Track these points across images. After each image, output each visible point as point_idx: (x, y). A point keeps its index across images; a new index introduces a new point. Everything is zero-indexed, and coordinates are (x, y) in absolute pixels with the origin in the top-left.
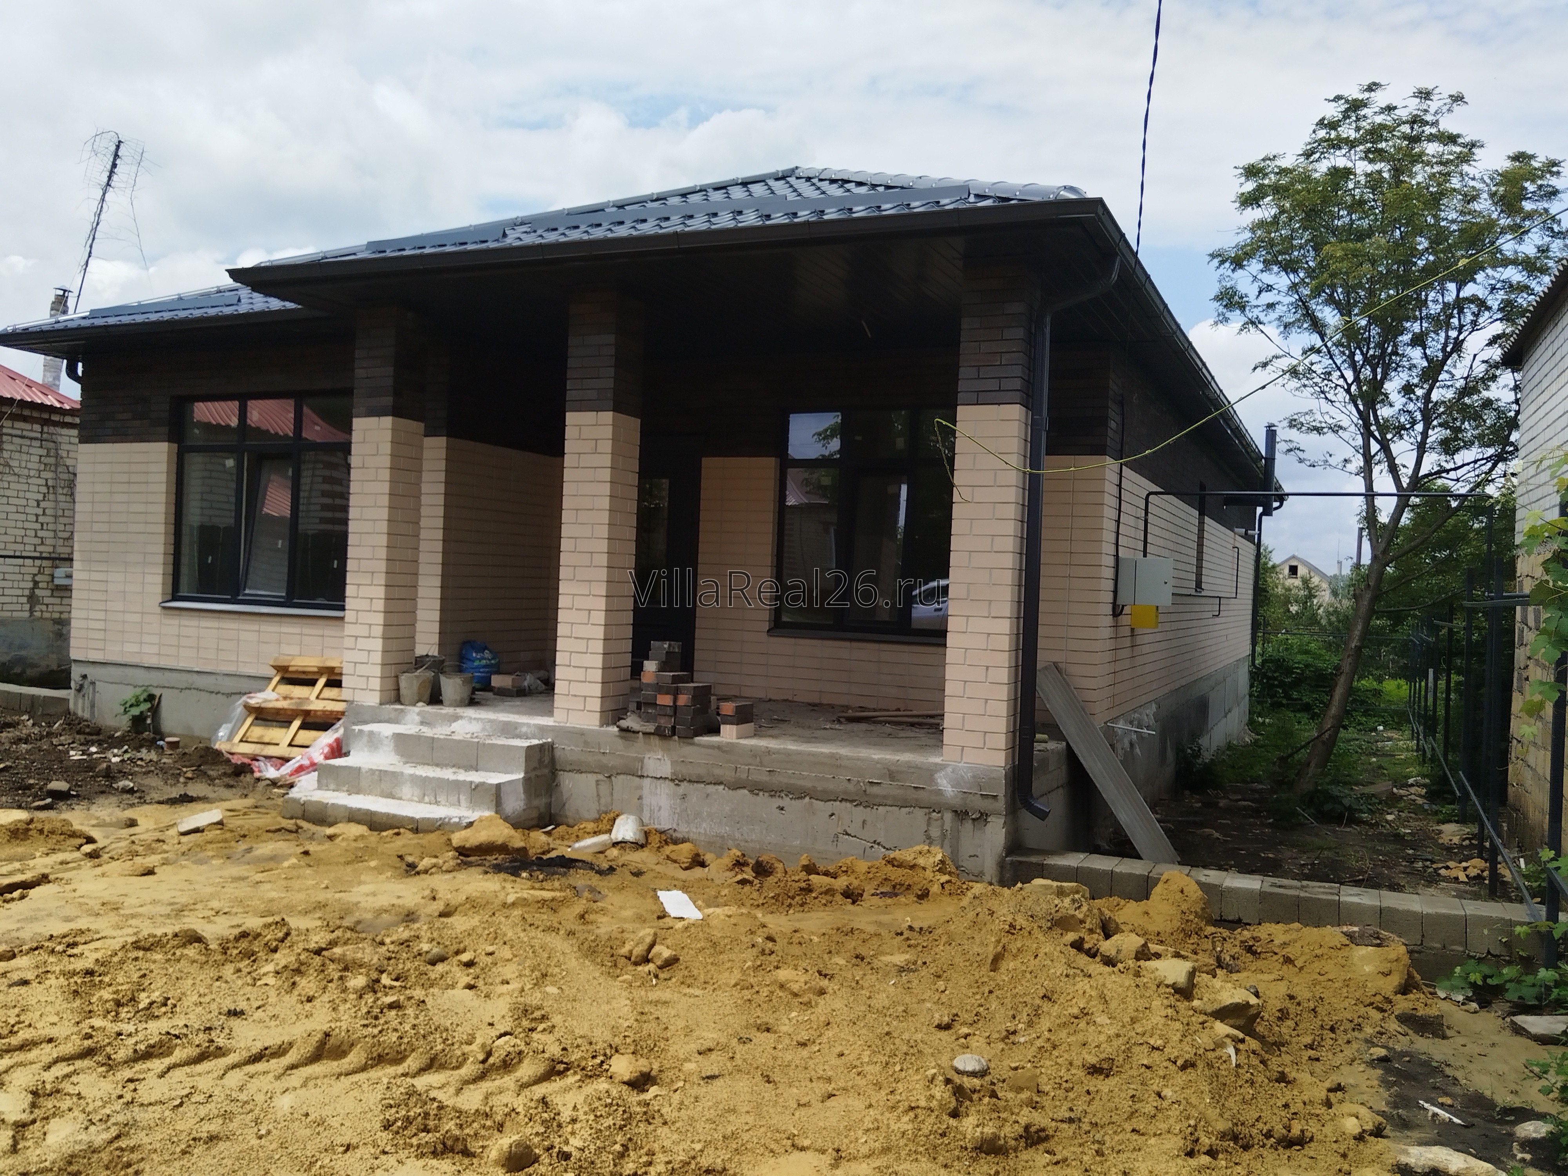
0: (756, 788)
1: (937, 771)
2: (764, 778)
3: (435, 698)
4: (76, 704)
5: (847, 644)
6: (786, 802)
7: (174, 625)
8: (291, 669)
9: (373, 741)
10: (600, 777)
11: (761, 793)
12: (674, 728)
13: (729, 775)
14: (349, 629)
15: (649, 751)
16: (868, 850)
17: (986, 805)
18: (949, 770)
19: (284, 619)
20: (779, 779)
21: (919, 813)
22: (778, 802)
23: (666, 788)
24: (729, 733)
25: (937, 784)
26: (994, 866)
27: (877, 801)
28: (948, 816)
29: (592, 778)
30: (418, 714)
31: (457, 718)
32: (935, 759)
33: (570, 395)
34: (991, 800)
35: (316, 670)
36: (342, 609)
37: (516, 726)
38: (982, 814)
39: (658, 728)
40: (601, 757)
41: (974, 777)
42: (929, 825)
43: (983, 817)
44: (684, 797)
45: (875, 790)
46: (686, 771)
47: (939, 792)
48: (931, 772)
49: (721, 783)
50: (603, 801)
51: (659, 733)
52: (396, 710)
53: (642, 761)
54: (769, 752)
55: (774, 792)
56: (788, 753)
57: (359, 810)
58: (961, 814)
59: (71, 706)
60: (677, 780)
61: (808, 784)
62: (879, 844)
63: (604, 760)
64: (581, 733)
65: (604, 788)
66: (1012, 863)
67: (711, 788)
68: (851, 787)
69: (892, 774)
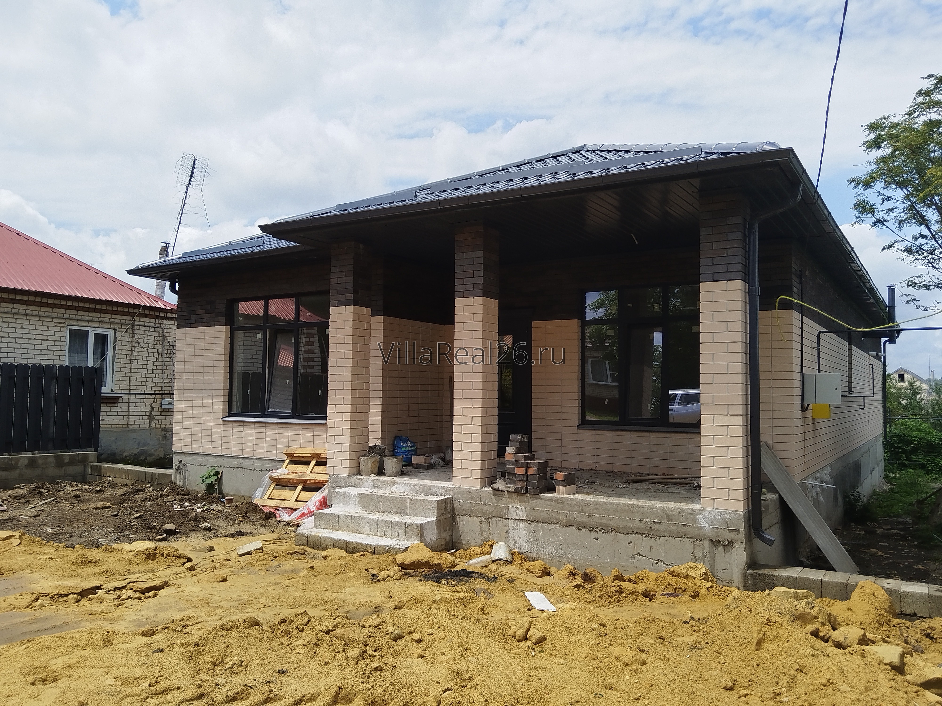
0: (580, 526)
1: (698, 514)
2: (585, 519)
3: (381, 472)
4: (176, 477)
5: (629, 433)
6: (600, 534)
7: (229, 430)
8: (295, 455)
9: (346, 499)
10: (482, 519)
11: (583, 529)
12: (526, 488)
13: (562, 518)
14: (330, 431)
15: (512, 503)
16: (654, 565)
17: (732, 536)
18: (706, 513)
19: (291, 426)
20: (595, 521)
21: (687, 541)
22: (594, 535)
23: (523, 526)
24: (561, 492)
25: (698, 523)
26: (740, 576)
27: (659, 534)
28: (707, 543)
29: (477, 519)
30: (372, 481)
31: (395, 483)
32: (698, 507)
33: (457, 288)
34: (736, 533)
35: (310, 455)
36: (325, 419)
37: (430, 488)
38: (729, 542)
39: (517, 488)
40: (482, 507)
41: (723, 518)
42: (694, 549)
43: (730, 544)
44: (534, 531)
45: (657, 526)
46: (535, 515)
47: (700, 528)
48: (694, 514)
49: (558, 523)
50: (484, 534)
51: (517, 492)
52: (359, 479)
53: (507, 509)
54: (587, 503)
55: (592, 529)
56: (600, 504)
57: (340, 540)
58: (715, 543)
59: (173, 479)
60: (530, 521)
61: (614, 523)
62: (661, 561)
63: (484, 508)
64: (470, 492)
65: (484, 526)
66: (752, 574)
67: (551, 526)
68: (642, 525)
69: (668, 516)
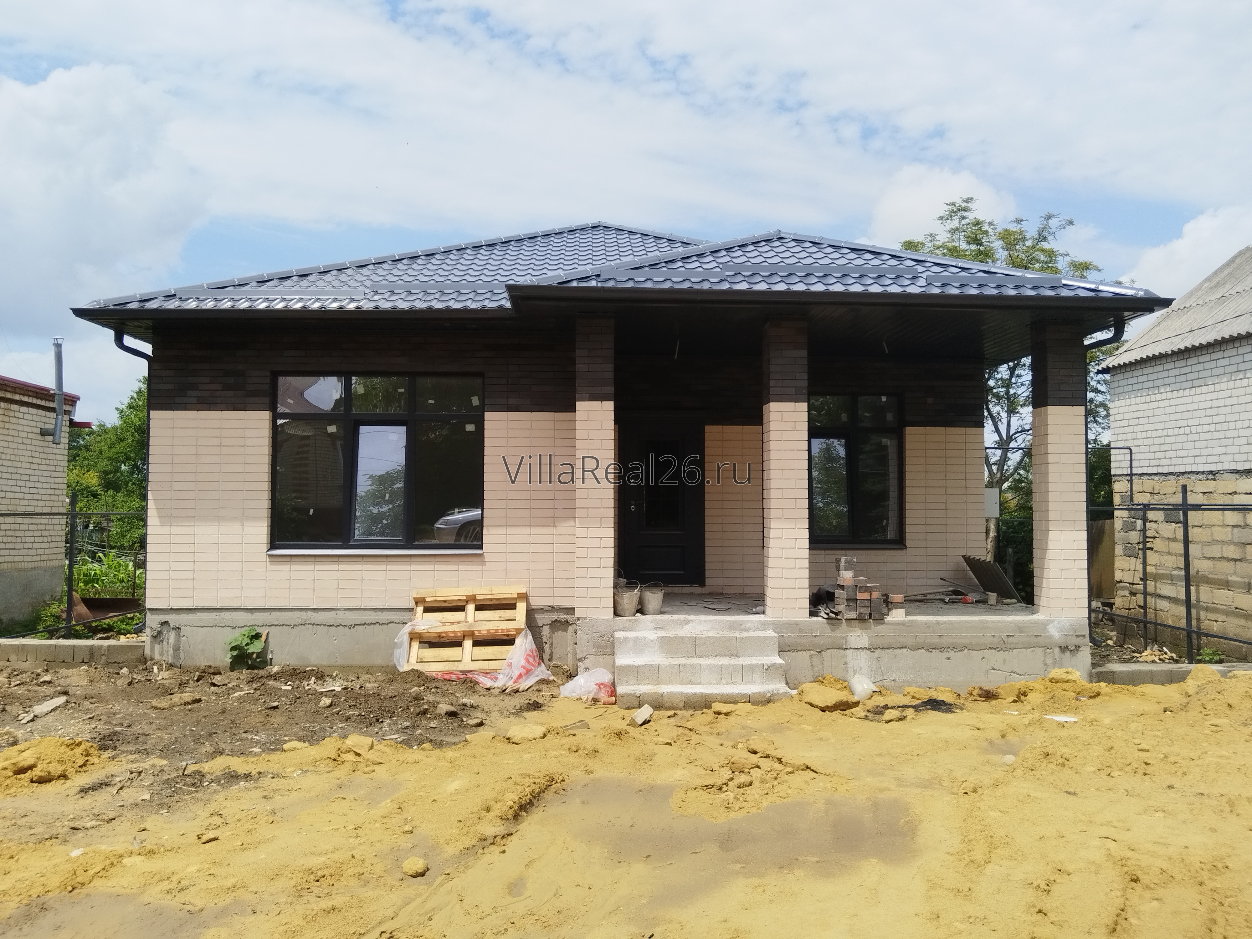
0: (931, 648)
1: (1049, 624)
2: (936, 640)
4: (152, 650)
6: (951, 654)
7: (283, 570)
10: (813, 652)
11: (934, 651)
12: (870, 614)
13: (910, 641)
15: (851, 631)
16: (1008, 677)
17: (1078, 641)
18: (1056, 622)
20: (944, 641)
21: (1039, 651)
22: (946, 655)
23: (865, 654)
24: (897, 615)
25: (1048, 632)
26: (1086, 677)
27: (1012, 646)
28: (1057, 650)
29: (806, 654)
32: (1039, 617)
33: (772, 391)
34: (1082, 638)
35: (465, 598)
38: (1076, 646)
39: (860, 614)
40: (814, 639)
41: (1071, 625)
42: (1045, 657)
43: (1077, 648)
44: (878, 659)
45: (1011, 639)
46: (879, 642)
47: (1051, 637)
48: (1044, 625)
49: (906, 647)
50: (816, 669)
51: (860, 619)
53: (846, 638)
54: (938, 623)
55: (942, 649)
56: (951, 623)
58: (1064, 649)
59: (147, 651)
60: (871, 649)
61: (967, 641)
62: (1014, 673)
63: (816, 640)
64: (797, 624)
65: (816, 660)
66: (1097, 673)
67: (898, 651)
68: (995, 640)
69: (1021, 628)
